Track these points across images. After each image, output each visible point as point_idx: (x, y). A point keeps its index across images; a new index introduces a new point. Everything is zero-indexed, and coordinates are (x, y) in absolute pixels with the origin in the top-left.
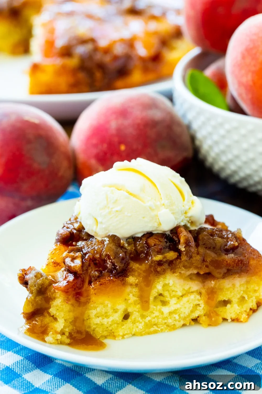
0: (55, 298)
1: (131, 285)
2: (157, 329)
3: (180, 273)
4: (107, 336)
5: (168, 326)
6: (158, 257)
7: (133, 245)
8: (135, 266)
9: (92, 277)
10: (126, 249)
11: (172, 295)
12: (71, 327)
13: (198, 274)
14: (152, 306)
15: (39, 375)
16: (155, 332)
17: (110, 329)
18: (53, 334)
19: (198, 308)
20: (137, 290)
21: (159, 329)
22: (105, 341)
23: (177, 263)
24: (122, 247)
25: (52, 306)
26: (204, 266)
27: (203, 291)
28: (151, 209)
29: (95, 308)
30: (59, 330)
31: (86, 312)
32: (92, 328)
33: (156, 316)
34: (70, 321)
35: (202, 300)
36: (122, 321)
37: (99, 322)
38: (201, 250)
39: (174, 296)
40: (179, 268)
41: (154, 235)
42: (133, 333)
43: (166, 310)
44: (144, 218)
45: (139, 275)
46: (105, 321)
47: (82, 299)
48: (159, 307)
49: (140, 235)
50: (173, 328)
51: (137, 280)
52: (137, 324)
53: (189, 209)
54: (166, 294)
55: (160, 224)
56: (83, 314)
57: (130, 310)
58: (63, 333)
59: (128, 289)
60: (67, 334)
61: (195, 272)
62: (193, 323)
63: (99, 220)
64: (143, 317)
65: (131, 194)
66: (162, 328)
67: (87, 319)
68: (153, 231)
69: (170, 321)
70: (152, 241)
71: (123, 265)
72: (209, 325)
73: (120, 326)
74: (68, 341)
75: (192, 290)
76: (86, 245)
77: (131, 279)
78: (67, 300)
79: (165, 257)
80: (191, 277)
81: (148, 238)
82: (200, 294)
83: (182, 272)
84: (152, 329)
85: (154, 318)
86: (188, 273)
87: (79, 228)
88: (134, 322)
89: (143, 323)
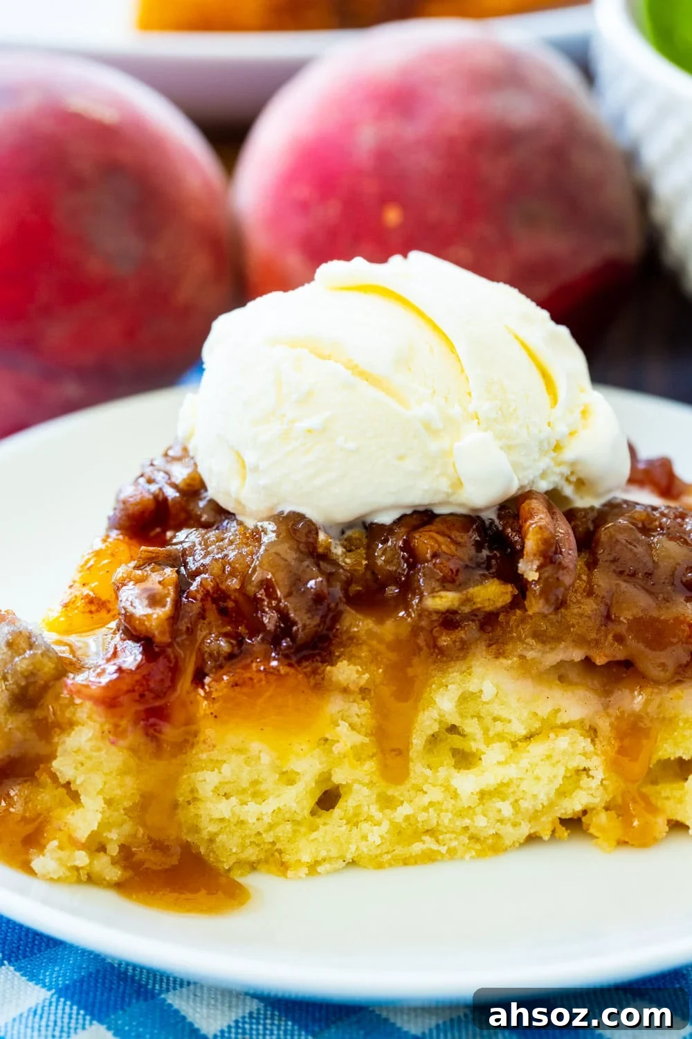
0: (72, 724)
1: (345, 691)
2: (435, 847)
3: (522, 657)
4: (259, 862)
5: (474, 838)
6: (444, 600)
7: (362, 551)
8: (359, 624)
9: (206, 656)
10: (334, 563)
11: (491, 733)
12: (128, 828)
13: (588, 662)
14: (418, 768)
15: (8, 986)
16: (429, 857)
17: (268, 838)
18: (61, 848)
19: (585, 781)
20: (364, 710)
21: (443, 849)
22: (250, 881)
23: (511, 623)
24: (320, 557)
25: (60, 750)
26: (610, 637)
27: (604, 725)
28: (430, 429)
29: (216, 764)
30: (83, 834)
31: (185, 777)
32: (205, 834)
33: (431, 804)
34: (127, 804)
35: (597, 755)
36: (313, 813)
37: (227, 815)
38: (603, 580)
39: (500, 737)
40: (520, 639)
41: (438, 520)
42: (349, 857)
43: (467, 783)
44: (401, 458)
45: (375, 658)
46: (251, 811)
47: (170, 732)
48: (446, 771)
49: (387, 519)
50: (492, 846)
51: (367, 676)
52: (365, 826)
53: (572, 434)
54: (470, 727)
55: (458, 484)
56: (171, 782)
57: (338, 778)
58: (97, 846)
59: (335, 705)
60: (114, 850)
61: (577, 655)
62: (563, 832)
63: (250, 458)
64: (387, 802)
65: (364, 375)
66: (454, 844)
67: (189, 803)
68: (434, 504)
69: (480, 822)
70: (425, 542)
71: (317, 620)
72: (622, 843)
73: (303, 829)
74: (115, 874)
75: (564, 718)
76: (200, 544)
77: (344, 671)
78: (117, 733)
79: (468, 600)
80: (560, 674)
81: (416, 528)
82: (592, 732)
83: (530, 655)
84: (417, 848)
85: (426, 809)
86: (553, 658)
87: (189, 485)
88: (353, 821)
89: (386, 826)
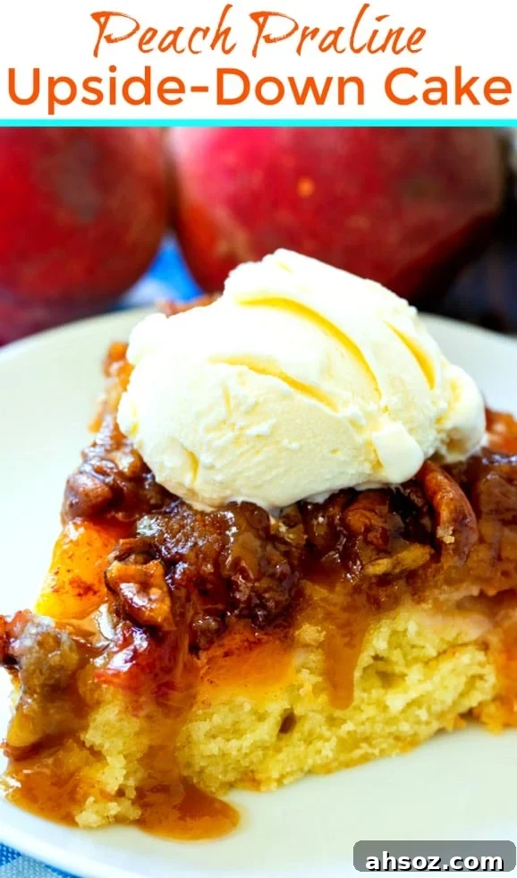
0: (98, 703)
1: (307, 646)
2: (370, 750)
3: (436, 600)
4: (235, 782)
5: (397, 738)
6: (381, 566)
7: (301, 526)
8: (317, 593)
9: (199, 634)
10: (285, 543)
11: (409, 658)
12: (140, 775)
13: (482, 595)
14: (358, 694)
16: (365, 759)
17: (245, 763)
18: (95, 802)
19: (479, 683)
20: (320, 657)
21: (377, 751)
22: (238, 799)
23: (429, 574)
24: (270, 537)
25: (92, 725)
26: (499, 574)
27: (495, 640)
28: (354, 423)
29: (207, 717)
30: (113, 787)
31: (184, 728)
32: (197, 769)
33: (368, 719)
34: (139, 755)
35: (489, 663)
36: (279, 738)
37: (216, 751)
38: (490, 529)
39: (416, 660)
40: (435, 586)
41: (361, 496)
42: (306, 768)
43: (396, 700)
44: (334, 451)
45: (329, 616)
46: (233, 746)
47: (175, 697)
48: (377, 693)
49: (320, 500)
50: (408, 743)
51: (324, 633)
52: (319, 744)
53: (449, 407)
54: (396, 656)
55: (378, 464)
56: (174, 734)
57: (298, 711)
58: (121, 793)
59: (298, 658)
60: (132, 794)
61: (475, 591)
62: (463, 723)
63: (205, 458)
64: (332, 722)
65: (294, 384)
66: (384, 746)
67: (184, 747)
68: (359, 484)
69: (405, 728)
70: (357, 519)
72: (507, 725)
73: (271, 752)
74: (135, 813)
75: (466, 639)
77: (309, 632)
78: (134, 708)
79: (398, 563)
80: (460, 606)
81: (345, 509)
82: (484, 646)
83: (442, 597)
84: (357, 753)
85: (363, 723)
86: (457, 595)
88: (309, 741)
89: (334, 741)
